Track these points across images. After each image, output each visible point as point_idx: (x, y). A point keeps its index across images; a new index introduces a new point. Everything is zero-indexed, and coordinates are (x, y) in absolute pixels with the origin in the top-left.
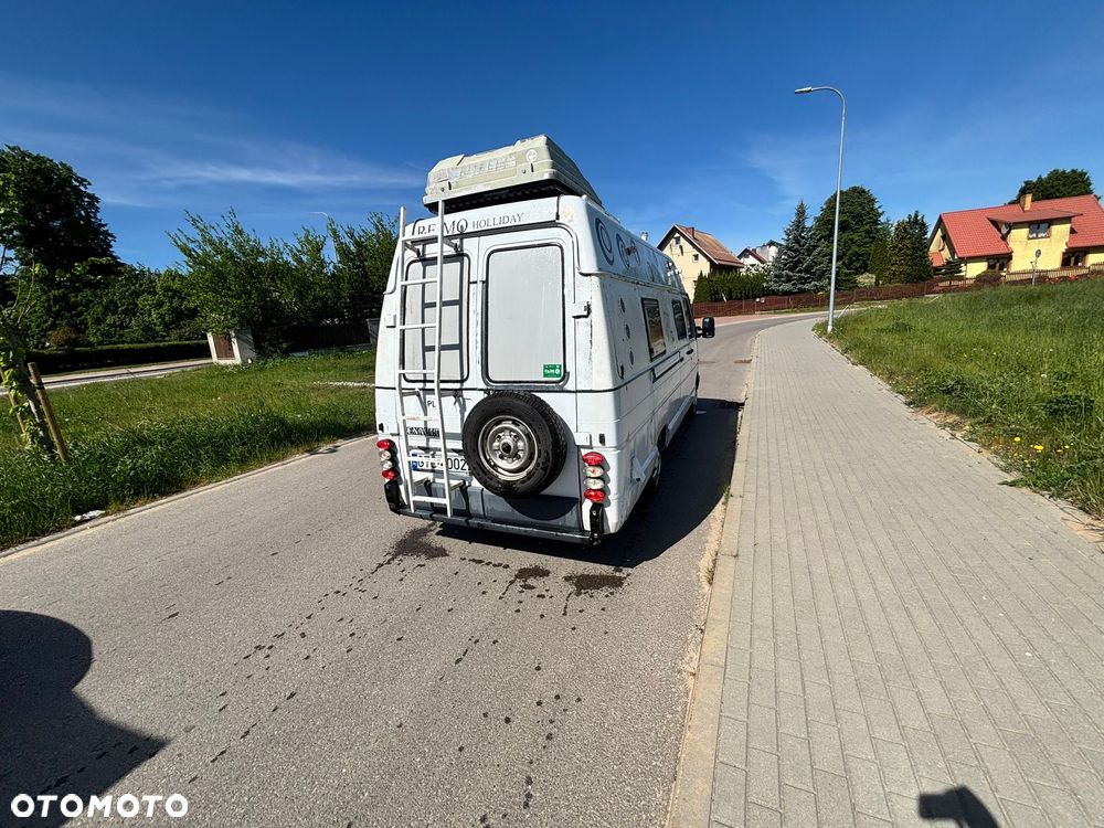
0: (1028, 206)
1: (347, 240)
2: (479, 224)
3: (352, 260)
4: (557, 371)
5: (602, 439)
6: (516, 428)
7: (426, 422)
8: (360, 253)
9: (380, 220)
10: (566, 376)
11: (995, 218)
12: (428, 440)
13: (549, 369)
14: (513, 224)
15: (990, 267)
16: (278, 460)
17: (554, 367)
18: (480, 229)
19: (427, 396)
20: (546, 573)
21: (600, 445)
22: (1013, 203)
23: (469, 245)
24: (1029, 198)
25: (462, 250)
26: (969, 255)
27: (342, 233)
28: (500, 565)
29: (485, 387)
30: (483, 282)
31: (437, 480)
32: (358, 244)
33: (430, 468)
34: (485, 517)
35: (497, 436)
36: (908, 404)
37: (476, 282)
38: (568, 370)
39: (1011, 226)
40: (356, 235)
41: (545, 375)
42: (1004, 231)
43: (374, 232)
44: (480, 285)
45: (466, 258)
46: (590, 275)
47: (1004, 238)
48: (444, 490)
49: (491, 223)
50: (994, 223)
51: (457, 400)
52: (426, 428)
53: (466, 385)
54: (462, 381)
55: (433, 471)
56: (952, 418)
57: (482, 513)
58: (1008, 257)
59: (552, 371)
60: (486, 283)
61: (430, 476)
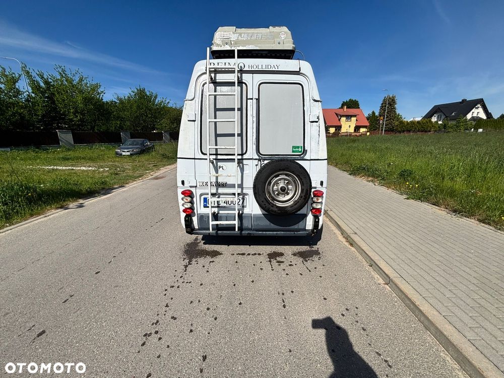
0: (345, 110)
1: (38, 79)
2: (252, 67)
3: (42, 92)
4: (300, 150)
5: (322, 183)
6: (288, 178)
7: (217, 178)
8: (48, 88)
9: (64, 71)
10: (305, 152)
11: (337, 113)
12: (217, 189)
13: (295, 148)
14: (274, 69)
15: (336, 130)
16: (39, 214)
17: (298, 147)
18: (253, 69)
19: (219, 163)
20: (282, 254)
21: (321, 186)
22: (340, 108)
23: (246, 78)
24: (345, 107)
25: (242, 79)
26: (331, 125)
27: (34, 74)
28: (255, 254)
29: (258, 158)
30: (257, 99)
31: (221, 212)
32: (46, 82)
33: (216, 205)
34: (250, 229)
35: (276, 183)
36: (350, 174)
37: (252, 99)
38: (306, 149)
39: (342, 116)
40: (45, 77)
41: (293, 152)
42: (339, 118)
43: (59, 77)
44: (255, 101)
45: (244, 85)
46: (318, 101)
47: (339, 120)
48: (235, 216)
49: (260, 67)
50: (336, 114)
51: (239, 165)
52: (217, 182)
53: (245, 157)
54: (242, 155)
55: (218, 207)
56: (370, 179)
57: (250, 227)
58: (340, 127)
59: (297, 149)
60: (258, 100)
61: (216, 210)
